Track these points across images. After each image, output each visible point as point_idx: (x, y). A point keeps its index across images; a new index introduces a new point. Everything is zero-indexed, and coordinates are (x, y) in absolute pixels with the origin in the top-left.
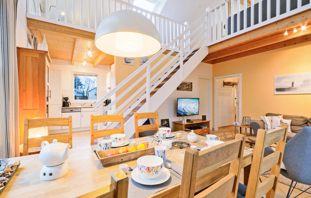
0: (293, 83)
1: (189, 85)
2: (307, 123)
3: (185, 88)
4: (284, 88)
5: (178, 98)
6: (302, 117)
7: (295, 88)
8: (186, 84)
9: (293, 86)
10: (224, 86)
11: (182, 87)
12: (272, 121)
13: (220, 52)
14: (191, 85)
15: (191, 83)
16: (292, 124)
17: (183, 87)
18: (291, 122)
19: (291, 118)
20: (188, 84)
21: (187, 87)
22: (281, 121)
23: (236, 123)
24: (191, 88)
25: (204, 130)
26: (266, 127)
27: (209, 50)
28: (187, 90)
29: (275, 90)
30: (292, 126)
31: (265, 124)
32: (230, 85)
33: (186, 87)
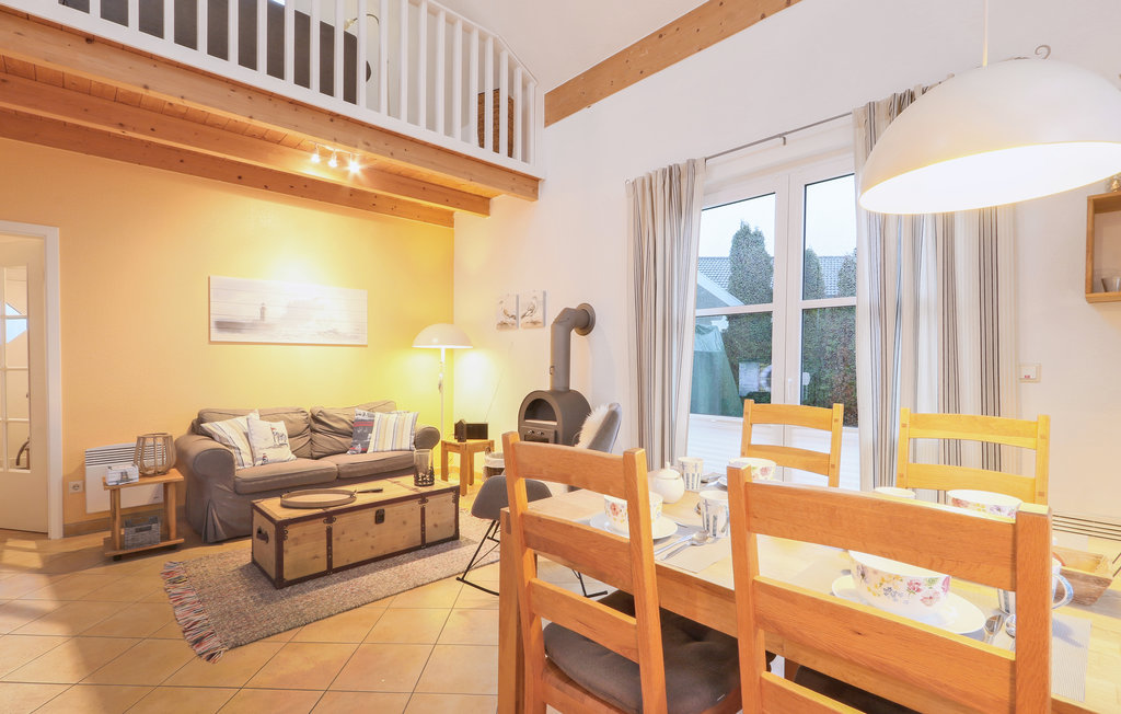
0: (263, 309)
2: (309, 425)
4: (239, 319)
6: (299, 411)
7: (263, 325)
19: (280, 416)
29: (212, 325)
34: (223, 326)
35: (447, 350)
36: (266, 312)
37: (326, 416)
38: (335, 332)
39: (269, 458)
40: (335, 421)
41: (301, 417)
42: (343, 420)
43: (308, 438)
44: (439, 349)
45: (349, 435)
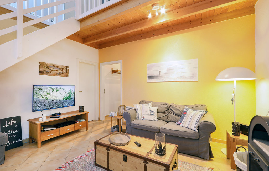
0: (160, 71)
1: (63, 69)
2: (168, 110)
3: (56, 72)
4: (153, 75)
5: (33, 86)
6: (165, 104)
7: (161, 76)
8: (57, 67)
9: (160, 74)
10: (112, 74)
11: (50, 71)
12: (142, 109)
13: (100, 34)
14: (66, 69)
15: (67, 67)
16: (158, 111)
17: (52, 70)
18: (158, 109)
19: (157, 105)
20: (61, 68)
21: (60, 71)
22: (149, 109)
23: (111, 114)
24: (67, 72)
25: (79, 125)
26: (137, 116)
27: (80, 25)
28: (60, 74)
29: (147, 77)
30: (158, 113)
31: (137, 113)
32: (117, 73)
33: (57, 70)
34: (150, 77)
35: (237, 81)
36: (161, 72)
37: (173, 107)
38: (183, 77)
39: (145, 118)
40: (175, 110)
41: (165, 106)
42: (178, 110)
43: (167, 114)
44: (233, 81)
45: (180, 116)
